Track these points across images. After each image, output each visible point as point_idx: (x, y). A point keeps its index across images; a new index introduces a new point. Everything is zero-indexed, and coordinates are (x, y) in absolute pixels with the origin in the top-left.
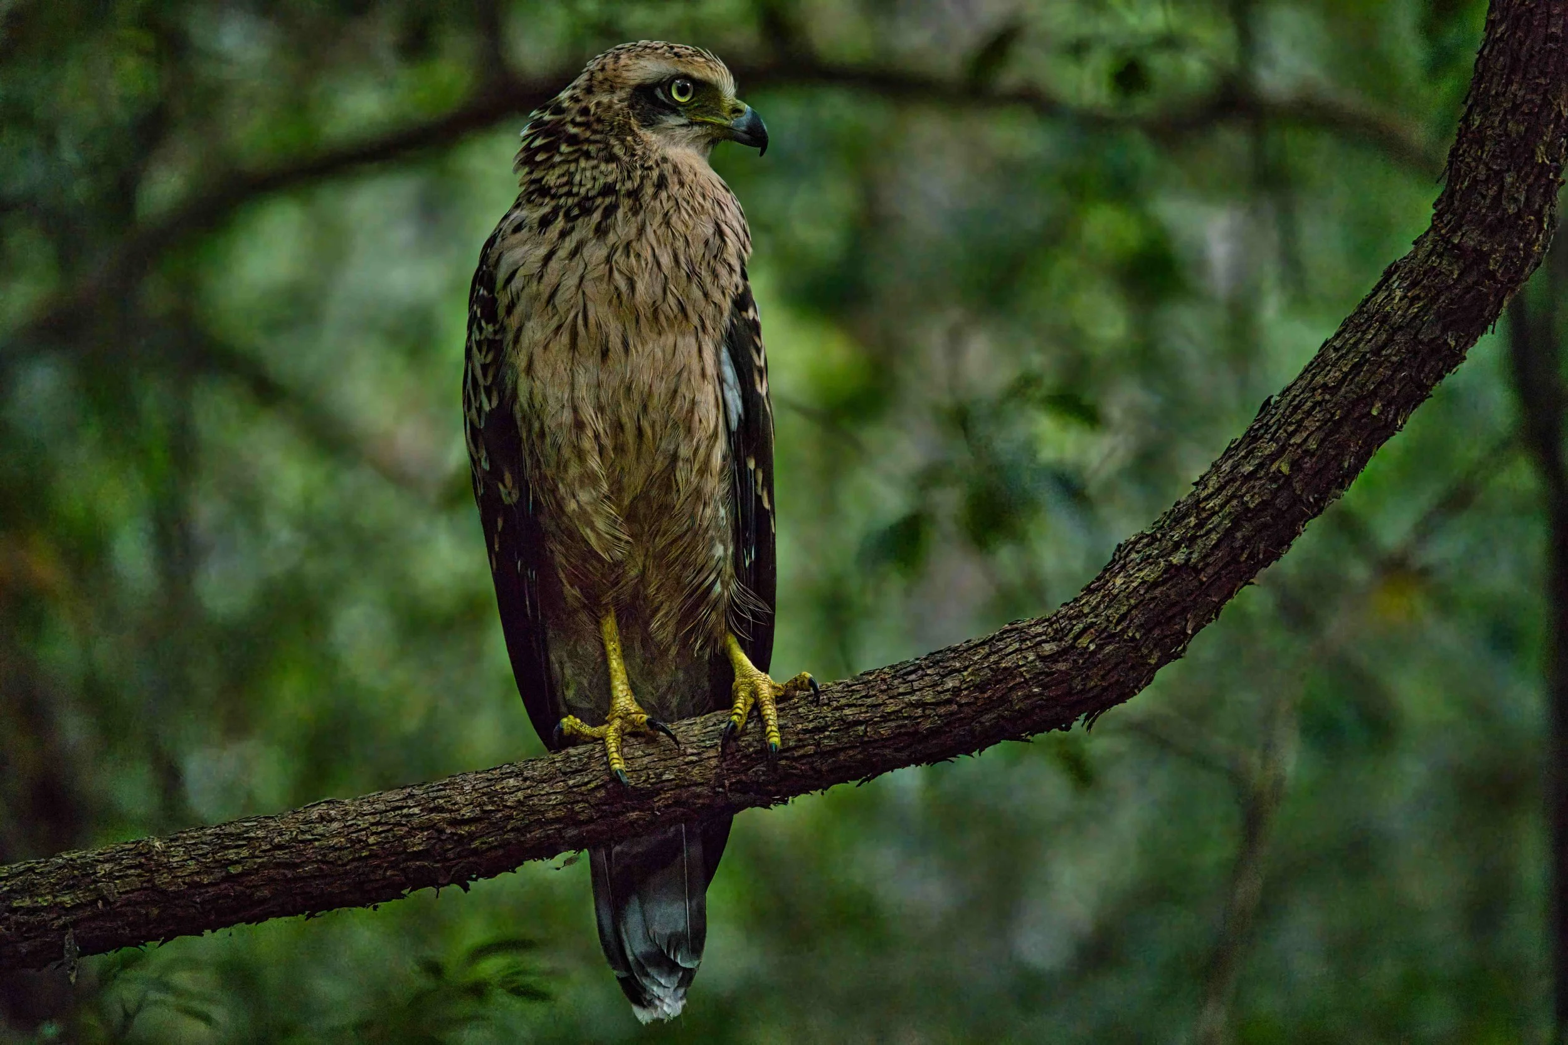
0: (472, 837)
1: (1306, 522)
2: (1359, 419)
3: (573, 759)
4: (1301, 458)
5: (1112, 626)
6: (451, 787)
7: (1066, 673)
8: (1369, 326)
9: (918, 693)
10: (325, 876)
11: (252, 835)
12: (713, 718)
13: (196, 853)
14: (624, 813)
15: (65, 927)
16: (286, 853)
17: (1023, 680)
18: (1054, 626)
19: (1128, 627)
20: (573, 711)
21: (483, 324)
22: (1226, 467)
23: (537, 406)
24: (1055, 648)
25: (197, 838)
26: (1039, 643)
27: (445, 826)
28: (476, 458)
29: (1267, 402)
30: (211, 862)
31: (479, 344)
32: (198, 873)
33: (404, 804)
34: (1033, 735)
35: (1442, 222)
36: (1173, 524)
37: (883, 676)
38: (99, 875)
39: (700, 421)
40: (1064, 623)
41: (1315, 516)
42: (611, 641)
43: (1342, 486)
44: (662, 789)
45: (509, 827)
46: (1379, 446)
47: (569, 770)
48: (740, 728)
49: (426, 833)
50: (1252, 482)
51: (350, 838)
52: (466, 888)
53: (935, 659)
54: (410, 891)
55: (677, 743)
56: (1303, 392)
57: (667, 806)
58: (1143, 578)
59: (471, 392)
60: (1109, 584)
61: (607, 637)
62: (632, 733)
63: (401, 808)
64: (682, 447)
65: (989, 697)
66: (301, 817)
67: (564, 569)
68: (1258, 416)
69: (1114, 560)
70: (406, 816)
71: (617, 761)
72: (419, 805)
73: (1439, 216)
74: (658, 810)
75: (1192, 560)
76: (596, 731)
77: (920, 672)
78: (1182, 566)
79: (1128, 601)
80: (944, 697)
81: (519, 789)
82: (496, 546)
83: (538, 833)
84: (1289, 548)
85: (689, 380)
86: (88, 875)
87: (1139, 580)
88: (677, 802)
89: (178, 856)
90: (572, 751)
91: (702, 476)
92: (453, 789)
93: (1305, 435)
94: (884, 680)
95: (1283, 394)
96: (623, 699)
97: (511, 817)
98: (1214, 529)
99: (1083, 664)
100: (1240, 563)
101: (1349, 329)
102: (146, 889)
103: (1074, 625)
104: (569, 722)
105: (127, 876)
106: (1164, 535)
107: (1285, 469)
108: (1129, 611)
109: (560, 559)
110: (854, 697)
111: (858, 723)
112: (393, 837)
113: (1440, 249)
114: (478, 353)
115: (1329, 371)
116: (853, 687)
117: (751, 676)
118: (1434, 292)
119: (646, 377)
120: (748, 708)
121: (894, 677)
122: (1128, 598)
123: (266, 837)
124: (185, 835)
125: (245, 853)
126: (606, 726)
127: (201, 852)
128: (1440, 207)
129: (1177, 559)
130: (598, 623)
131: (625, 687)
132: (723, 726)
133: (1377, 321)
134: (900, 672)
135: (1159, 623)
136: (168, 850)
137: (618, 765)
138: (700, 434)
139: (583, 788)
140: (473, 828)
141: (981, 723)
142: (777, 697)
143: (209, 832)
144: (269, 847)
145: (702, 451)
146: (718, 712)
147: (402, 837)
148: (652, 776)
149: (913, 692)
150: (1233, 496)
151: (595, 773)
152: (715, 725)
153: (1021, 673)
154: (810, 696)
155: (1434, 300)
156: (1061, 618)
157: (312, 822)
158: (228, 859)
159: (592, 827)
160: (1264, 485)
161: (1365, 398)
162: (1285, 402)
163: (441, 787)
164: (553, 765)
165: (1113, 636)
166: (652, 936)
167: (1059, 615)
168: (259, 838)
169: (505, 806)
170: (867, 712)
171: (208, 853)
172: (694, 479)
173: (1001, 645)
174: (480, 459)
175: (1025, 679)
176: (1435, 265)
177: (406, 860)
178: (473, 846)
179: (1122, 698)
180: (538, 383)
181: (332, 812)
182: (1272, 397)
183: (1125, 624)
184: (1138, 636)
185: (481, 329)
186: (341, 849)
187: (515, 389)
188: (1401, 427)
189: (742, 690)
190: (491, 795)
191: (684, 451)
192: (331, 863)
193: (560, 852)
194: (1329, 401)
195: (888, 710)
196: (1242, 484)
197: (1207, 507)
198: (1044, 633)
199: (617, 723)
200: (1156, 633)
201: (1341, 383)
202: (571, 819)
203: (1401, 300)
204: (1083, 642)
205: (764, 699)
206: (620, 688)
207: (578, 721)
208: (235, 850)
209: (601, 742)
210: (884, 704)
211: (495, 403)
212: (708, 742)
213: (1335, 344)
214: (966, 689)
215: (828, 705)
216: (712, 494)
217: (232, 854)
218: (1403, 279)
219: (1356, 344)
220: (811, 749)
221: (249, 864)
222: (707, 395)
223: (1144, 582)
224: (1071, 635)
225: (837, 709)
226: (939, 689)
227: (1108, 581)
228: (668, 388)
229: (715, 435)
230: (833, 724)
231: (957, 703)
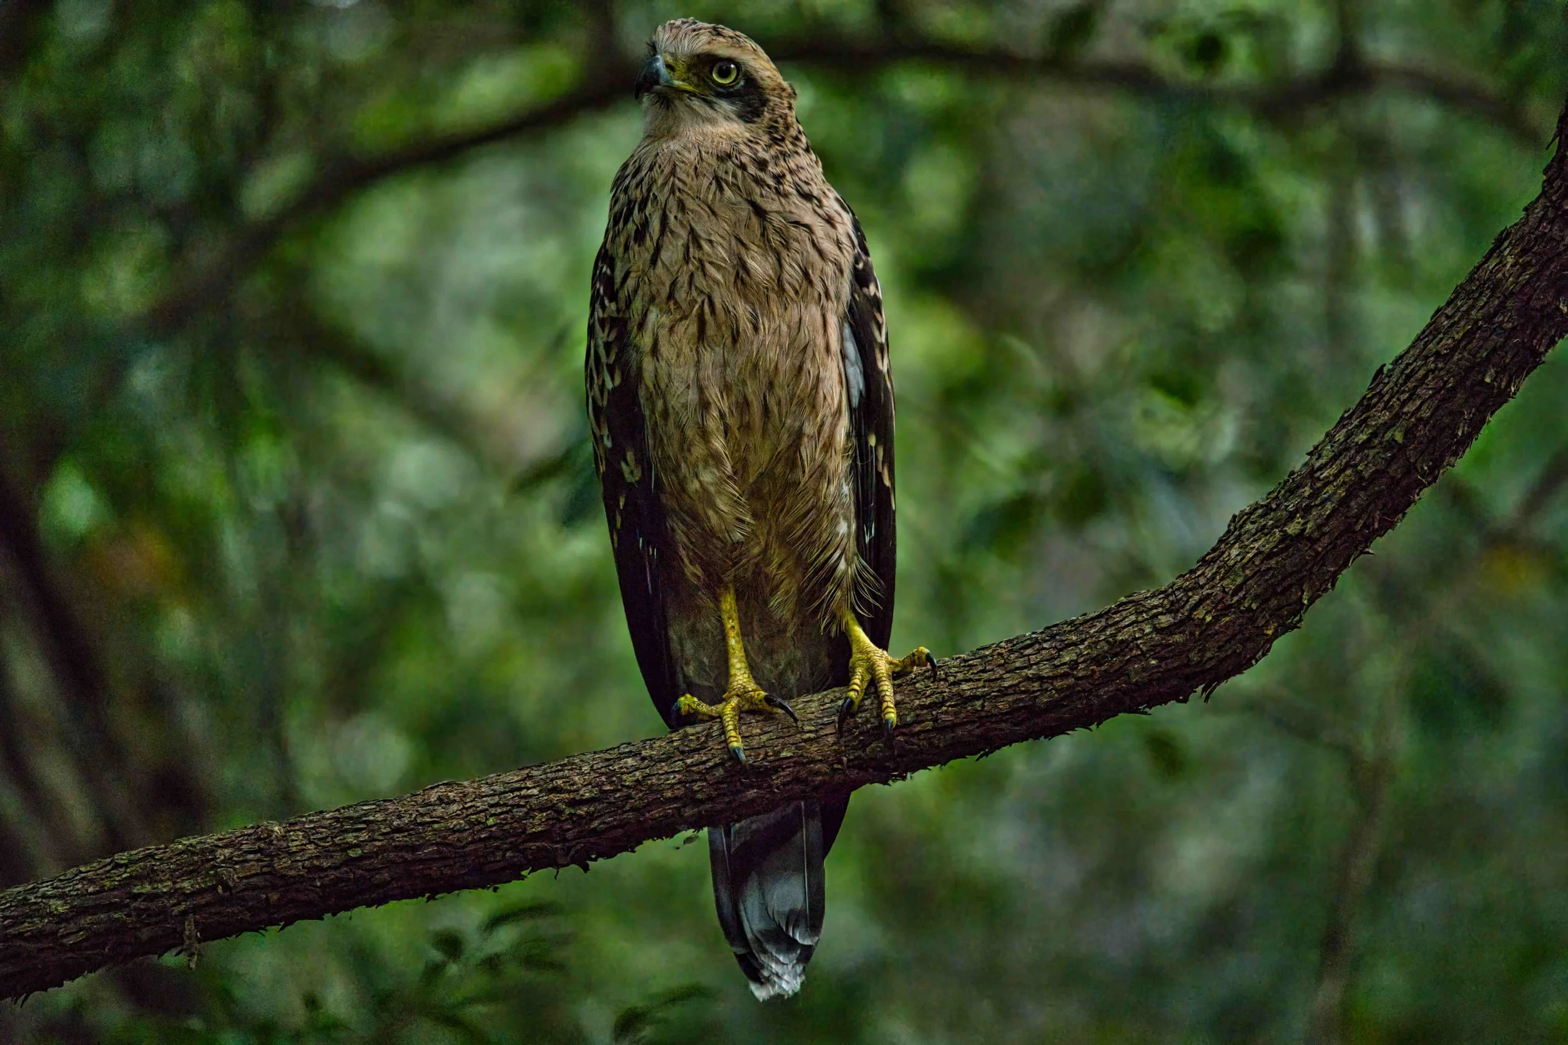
0: (591, 817)
1: (1421, 490)
2: (1473, 386)
3: (691, 737)
4: (1415, 425)
5: (1229, 597)
6: (570, 767)
7: (1184, 644)
8: (1481, 294)
9: (1034, 667)
10: (446, 858)
11: (371, 818)
12: (830, 694)
13: (315, 837)
14: (744, 792)
15: (184, 913)
16: (405, 837)
17: (1139, 652)
18: (1171, 598)
19: (1244, 598)
20: (692, 689)
21: (606, 302)
22: (1340, 436)
23: (663, 386)
24: (1172, 620)
25: (316, 822)
26: (1156, 616)
27: (564, 807)
28: (598, 434)
29: (1380, 371)
30: (330, 846)
31: (602, 322)
32: (317, 857)
33: (523, 786)
34: (1150, 708)
35: (1553, 188)
36: (1288, 494)
37: (999, 651)
38: (218, 860)
39: (825, 398)
40: (1179, 594)
41: (1430, 483)
42: (729, 618)
43: (1455, 454)
44: (780, 766)
45: (628, 807)
46: (1492, 414)
47: (687, 749)
48: (857, 702)
49: (545, 814)
50: (1366, 451)
51: (469, 820)
52: (586, 868)
53: (1052, 633)
54: (529, 874)
55: (796, 720)
56: (1415, 361)
57: (784, 784)
58: (1258, 548)
59: (594, 368)
60: (1227, 554)
61: (725, 616)
62: (749, 711)
63: (519, 789)
64: (806, 424)
65: (1104, 671)
66: (419, 799)
67: (686, 548)
68: (1371, 384)
69: (1229, 531)
70: (525, 797)
71: (735, 739)
72: (538, 786)
73: (1549, 182)
74: (778, 788)
75: (1307, 531)
76: (714, 710)
77: (1037, 646)
78: (1298, 536)
79: (1244, 572)
80: (1060, 671)
81: (637, 769)
82: (619, 525)
83: (656, 813)
84: (1403, 517)
85: (814, 354)
86: (208, 861)
87: (1254, 551)
88: (797, 780)
89: (297, 840)
90: (690, 730)
91: (827, 452)
92: (572, 769)
93: (1418, 403)
94: (1000, 654)
95: (1396, 362)
96: (740, 676)
97: (629, 797)
98: (1328, 499)
99: (1200, 634)
100: (1354, 532)
101: (1462, 295)
102: (265, 873)
103: (1190, 597)
104: (687, 701)
105: (247, 861)
106: (1278, 505)
107: (1399, 437)
108: (1244, 583)
109: (680, 537)
110: (971, 671)
111: (976, 698)
112: (512, 818)
113: (1551, 215)
114: (601, 331)
115: (1441, 339)
116: (970, 662)
117: (868, 653)
118: (1545, 258)
119: (772, 354)
120: (865, 685)
121: (1011, 651)
122: (1244, 567)
123: (385, 820)
124: (304, 819)
125: (364, 836)
126: (724, 703)
127: (319, 836)
128: (1549, 173)
129: (1292, 529)
130: (717, 600)
131: (743, 665)
132: (840, 702)
133: (1488, 288)
134: (1017, 646)
135: (1275, 594)
136: (288, 834)
137: (736, 743)
138: (825, 411)
139: (702, 767)
140: (592, 809)
141: (1098, 696)
142: (894, 673)
143: (327, 816)
144: (388, 830)
145: (826, 428)
146: (836, 689)
147: (521, 819)
148: (771, 754)
149: (1030, 666)
150: (1347, 466)
151: (713, 751)
152: (832, 701)
153: (1138, 646)
154: (928, 671)
155: (1544, 266)
156: (1177, 590)
157: (431, 805)
158: (347, 843)
159: (708, 806)
160: (1378, 453)
161: (1479, 364)
162: (1398, 370)
163: (559, 768)
164: (670, 744)
165: (1231, 606)
166: (771, 915)
167: (1175, 588)
168: (378, 821)
169: (623, 786)
170: (984, 687)
171: (327, 837)
172: (819, 457)
173: (1117, 618)
174: (602, 437)
175: (1142, 651)
176: (1547, 231)
177: (524, 842)
178: (592, 826)
179: (1239, 669)
180: (663, 363)
181: (451, 795)
182: (1384, 365)
183: (1241, 594)
184: (1254, 606)
185: (604, 308)
186: (460, 831)
187: (640, 369)
188: (1515, 393)
189: (860, 666)
190: (610, 775)
191: (809, 429)
192: (450, 845)
193: (679, 831)
194: (1442, 369)
195: (1006, 684)
196: (1357, 452)
197: (1322, 477)
198: (1162, 605)
199: (734, 702)
200: (1273, 603)
201: (1453, 350)
202: (690, 799)
203: (1512, 266)
204: (1200, 613)
205: (881, 675)
206: (738, 666)
207: (695, 699)
208: (355, 834)
209: (718, 720)
210: (1001, 678)
211: (618, 381)
212: (825, 719)
213: (1447, 311)
214: (1082, 662)
215: (945, 680)
216: (836, 470)
217: (350, 838)
218: (1514, 246)
219: (1468, 312)
220: (929, 725)
221: (367, 849)
222: (831, 372)
223: (1259, 552)
224: (1188, 607)
225: (954, 684)
226: (1056, 662)
227: (1223, 553)
228: (793, 364)
229: (839, 410)
230: (950, 699)
231: (1074, 676)
